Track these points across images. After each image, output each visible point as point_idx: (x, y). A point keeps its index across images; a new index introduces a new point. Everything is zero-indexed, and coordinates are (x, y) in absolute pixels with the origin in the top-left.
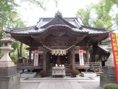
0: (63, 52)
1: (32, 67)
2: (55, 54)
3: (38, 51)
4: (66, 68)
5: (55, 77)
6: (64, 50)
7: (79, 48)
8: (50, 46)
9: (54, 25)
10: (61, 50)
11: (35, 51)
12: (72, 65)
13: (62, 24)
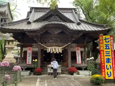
0: (58, 50)
1: (24, 65)
2: (50, 52)
3: (31, 48)
4: (62, 66)
5: (51, 74)
6: (59, 48)
7: (75, 45)
8: (45, 43)
9: (50, 23)
10: (57, 48)
11: (28, 48)
12: (68, 64)
13: (59, 22)
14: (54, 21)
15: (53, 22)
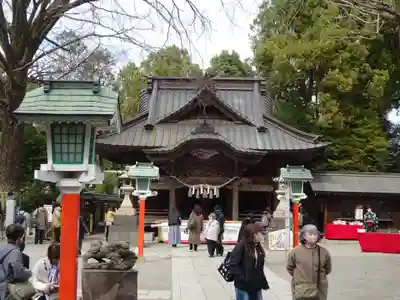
6: (215, 188)
7: (248, 181)
8: (185, 176)
9: (195, 137)
10: (208, 187)
14: (202, 132)
15: (202, 136)
